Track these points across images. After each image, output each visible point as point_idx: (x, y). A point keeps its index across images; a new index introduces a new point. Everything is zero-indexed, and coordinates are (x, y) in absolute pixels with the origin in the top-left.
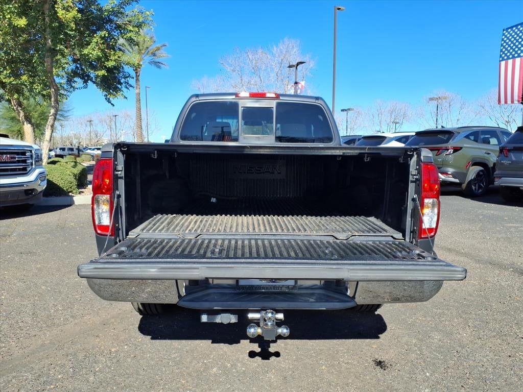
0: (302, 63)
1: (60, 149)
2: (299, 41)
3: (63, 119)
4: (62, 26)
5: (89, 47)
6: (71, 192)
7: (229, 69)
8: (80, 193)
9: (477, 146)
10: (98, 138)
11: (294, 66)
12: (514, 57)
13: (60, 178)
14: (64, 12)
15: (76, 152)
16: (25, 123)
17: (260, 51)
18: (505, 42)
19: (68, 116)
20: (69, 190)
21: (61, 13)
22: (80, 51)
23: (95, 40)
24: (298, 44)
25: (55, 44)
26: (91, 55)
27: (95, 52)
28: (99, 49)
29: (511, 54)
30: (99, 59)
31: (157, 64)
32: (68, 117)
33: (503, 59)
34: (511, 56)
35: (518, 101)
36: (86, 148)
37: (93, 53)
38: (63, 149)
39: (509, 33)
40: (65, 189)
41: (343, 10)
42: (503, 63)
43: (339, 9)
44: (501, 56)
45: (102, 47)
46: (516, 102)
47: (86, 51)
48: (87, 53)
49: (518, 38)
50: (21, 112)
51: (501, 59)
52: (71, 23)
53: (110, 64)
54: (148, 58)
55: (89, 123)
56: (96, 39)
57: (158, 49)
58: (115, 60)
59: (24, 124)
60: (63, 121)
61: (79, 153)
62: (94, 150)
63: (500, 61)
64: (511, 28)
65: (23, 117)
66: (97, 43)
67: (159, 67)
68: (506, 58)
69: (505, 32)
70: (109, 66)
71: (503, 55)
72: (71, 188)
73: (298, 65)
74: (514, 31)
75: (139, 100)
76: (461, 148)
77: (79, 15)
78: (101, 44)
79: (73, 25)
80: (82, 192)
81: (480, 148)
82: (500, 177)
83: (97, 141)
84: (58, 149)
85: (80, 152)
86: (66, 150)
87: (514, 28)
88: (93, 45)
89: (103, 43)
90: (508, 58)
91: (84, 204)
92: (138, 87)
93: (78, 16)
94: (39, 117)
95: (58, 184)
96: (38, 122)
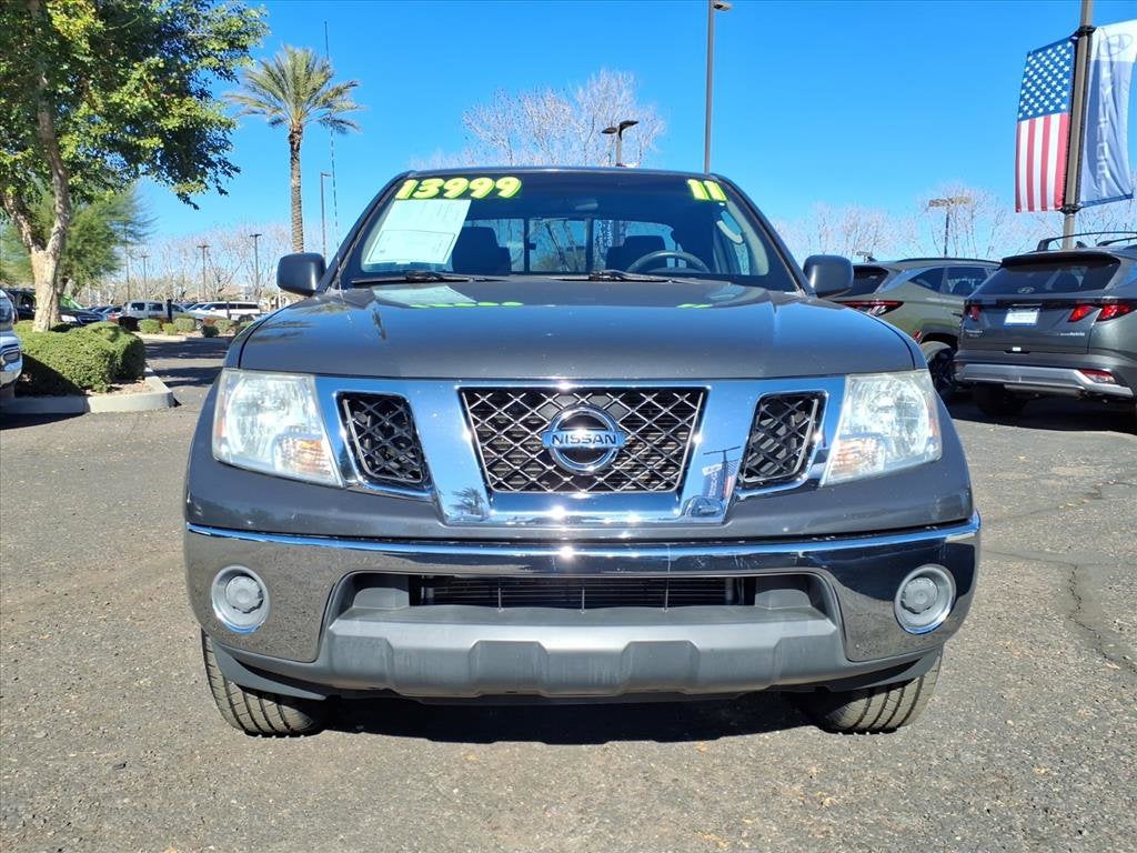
0: (632, 123)
1: (134, 305)
2: (632, 77)
3: (134, 240)
4: (66, 46)
5: (125, 88)
6: (90, 387)
7: (485, 135)
8: (109, 390)
9: (938, 300)
10: (222, 282)
11: (615, 130)
12: (1047, 113)
13: (64, 359)
14: (64, 18)
15: (164, 313)
16: (33, 249)
17: (549, 95)
18: (1030, 79)
19: (147, 234)
20: (86, 383)
21: (59, 20)
22: (105, 98)
23: (136, 75)
24: (631, 81)
25: (53, 84)
26: (128, 106)
27: (138, 100)
28: (148, 92)
29: (1041, 105)
30: (146, 113)
31: (338, 125)
32: (146, 237)
33: (1026, 117)
34: (1041, 110)
35: (1056, 206)
36: (193, 305)
37: (131, 101)
38: (140, 306)
39: (1038, 61)
40: (75, 381)
41: (726, 9)
42: (1025, 124)
43: (719, 7)
44: (1021, 110)
45: (154, 88)
46: (1051, 207)
47: (115, 98)
48: (118, 101)
49: (1056, 71)
50: (25, 224)
51: (1021, 115)
52: (80, 39)
53: (172, 123)
54: (317, 112)
55: (201, 250)
56: (138, 72)
57: (339, 92)
58: (181, 116)
59: (30, 252)
60: (132, 244)
61: (170, 314)
62: (208, 308)
63: (1020, 120)
64: (1044, 49)
65: (29, 236)
66: (141, 79)
67: (343, 131)
68: (1030, 113)
69: (1030, 58)
70: (170, 127)
71: (1026, 108)
72: (89, 379)
73: (623, 126)
74: (1048, 58)
75: (297, 203)
76: (900, 304)
77: (100, 24)
78: (152, 82)
79: (85, 45)
80: (118, 389)
81: (942, 305)
82: (963, 364)
83: (220, 290)
84: (129, 305)
85: (173, 313)
86: (147, 307)
87: (1050, 51)
88: (131, 85)
89: (156, 81)
90: (1036, 115)
91: (112, 413)
92: (296, 173)
93: (97, 25)
94: (81, 235)
95: (60, 371)
96: (79, 247)
